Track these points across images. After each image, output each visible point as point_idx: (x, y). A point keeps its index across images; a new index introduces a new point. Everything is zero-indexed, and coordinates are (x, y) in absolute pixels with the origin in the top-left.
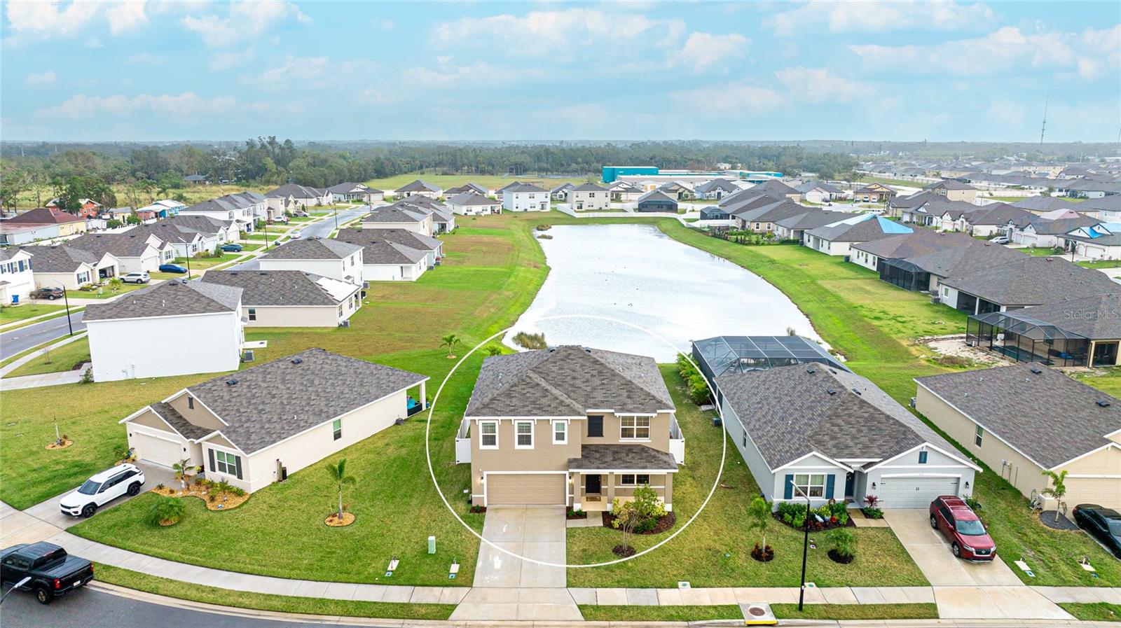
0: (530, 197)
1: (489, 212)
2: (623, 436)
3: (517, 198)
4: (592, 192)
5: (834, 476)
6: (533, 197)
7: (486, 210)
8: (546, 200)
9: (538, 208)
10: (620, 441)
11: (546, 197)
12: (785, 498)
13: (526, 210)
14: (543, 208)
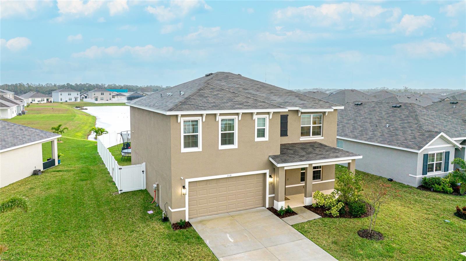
0: (69, 95)
1: (45, 101)
2: (303, 134)
3: (61, 95)
4: (102, 92)
5: (449, 152)
6: (70, 95)
7: (44, 101)
8: (78, 96)
9: (73, 100)
10: (301, 139)
11: (78, 95)
12: (423, 175)
13: (66, 101)
14: (76, 100)
